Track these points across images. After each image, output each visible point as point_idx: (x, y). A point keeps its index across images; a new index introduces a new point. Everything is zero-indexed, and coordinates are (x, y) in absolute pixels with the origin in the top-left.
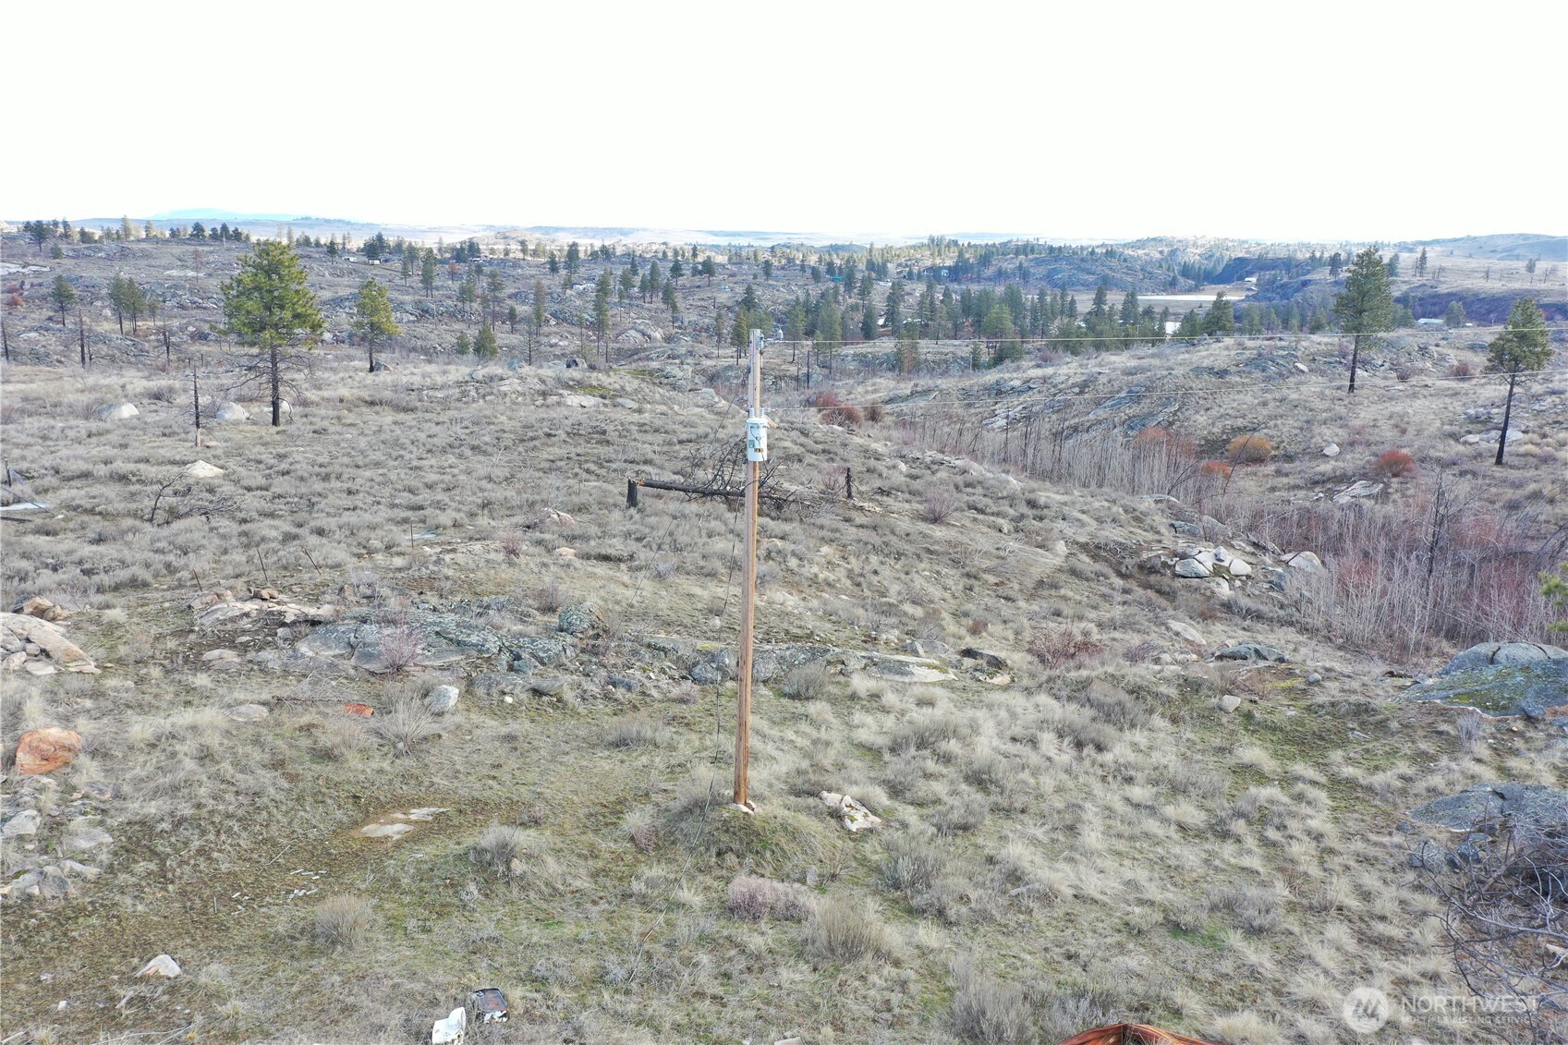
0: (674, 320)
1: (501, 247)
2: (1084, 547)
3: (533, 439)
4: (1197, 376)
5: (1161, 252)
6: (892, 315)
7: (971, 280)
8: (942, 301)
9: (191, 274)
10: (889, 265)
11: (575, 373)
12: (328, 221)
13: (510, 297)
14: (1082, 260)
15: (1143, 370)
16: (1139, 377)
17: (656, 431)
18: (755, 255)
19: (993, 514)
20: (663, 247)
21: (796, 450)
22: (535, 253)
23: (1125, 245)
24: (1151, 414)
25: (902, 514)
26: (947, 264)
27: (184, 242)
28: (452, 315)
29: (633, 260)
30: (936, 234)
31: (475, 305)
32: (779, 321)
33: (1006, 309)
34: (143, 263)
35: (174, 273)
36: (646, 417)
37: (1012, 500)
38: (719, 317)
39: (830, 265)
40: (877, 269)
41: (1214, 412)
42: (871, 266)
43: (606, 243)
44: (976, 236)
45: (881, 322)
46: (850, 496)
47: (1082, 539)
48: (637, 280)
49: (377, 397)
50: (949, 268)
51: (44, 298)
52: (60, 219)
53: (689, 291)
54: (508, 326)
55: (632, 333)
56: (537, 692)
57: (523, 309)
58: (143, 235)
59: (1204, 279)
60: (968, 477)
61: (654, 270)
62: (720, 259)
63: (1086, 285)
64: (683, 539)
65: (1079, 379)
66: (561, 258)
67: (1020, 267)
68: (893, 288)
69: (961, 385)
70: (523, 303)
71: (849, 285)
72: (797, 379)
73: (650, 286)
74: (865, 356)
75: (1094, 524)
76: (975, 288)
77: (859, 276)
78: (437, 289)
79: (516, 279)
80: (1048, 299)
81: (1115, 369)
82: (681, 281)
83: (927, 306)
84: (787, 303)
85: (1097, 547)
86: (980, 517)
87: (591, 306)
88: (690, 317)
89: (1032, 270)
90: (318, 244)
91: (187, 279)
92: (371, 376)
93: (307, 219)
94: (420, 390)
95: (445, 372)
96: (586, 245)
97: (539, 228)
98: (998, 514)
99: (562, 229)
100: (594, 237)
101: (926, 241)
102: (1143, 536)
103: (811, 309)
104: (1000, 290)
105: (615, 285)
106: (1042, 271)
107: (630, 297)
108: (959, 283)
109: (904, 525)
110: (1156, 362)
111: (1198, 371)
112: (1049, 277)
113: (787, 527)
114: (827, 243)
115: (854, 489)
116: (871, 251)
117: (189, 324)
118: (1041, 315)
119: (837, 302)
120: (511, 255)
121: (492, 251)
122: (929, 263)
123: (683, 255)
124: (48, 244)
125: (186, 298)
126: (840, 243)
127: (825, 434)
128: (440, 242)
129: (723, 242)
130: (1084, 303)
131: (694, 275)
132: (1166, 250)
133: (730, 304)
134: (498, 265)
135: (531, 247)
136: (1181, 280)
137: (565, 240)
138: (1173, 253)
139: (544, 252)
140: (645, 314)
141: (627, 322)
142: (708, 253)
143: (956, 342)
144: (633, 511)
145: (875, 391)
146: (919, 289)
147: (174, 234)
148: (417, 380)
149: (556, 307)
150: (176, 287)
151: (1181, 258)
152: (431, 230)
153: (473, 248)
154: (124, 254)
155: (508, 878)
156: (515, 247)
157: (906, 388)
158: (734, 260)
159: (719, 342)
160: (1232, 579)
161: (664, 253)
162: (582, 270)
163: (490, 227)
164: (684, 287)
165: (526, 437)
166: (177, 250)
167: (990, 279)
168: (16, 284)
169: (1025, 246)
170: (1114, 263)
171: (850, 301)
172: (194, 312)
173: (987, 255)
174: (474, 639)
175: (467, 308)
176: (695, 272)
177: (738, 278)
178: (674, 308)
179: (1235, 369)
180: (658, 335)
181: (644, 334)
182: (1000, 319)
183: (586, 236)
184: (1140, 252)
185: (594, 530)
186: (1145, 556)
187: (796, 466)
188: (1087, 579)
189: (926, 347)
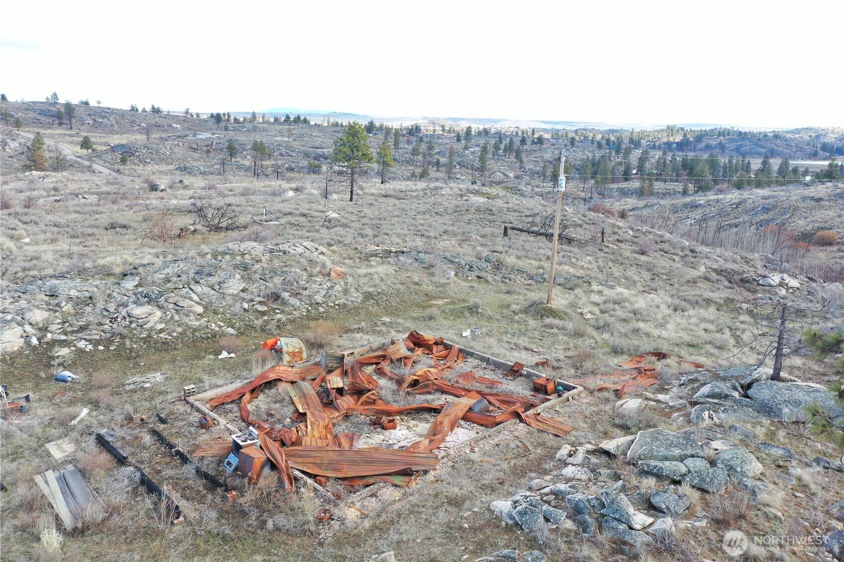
0: (521, 167)
1: (431, 128)
2: (715, 270)
3: (460, 211)
4: (803, 201)
5: (810, 136)
6: (640, 168)
7: (690, 150)
8: (671, 161)
9: (286, 139)
10: (642, 141)
11: (475, 187)
12: (345, 114)
13: (437, 154)
14: (759, 140)
15: (773, 197)
16: (771, 200)
17: (515, 211)
18: (566, 134)
19: (672, 254)
20: (516, 129)
21: (580, 222)
22: (449, 132)
23: (787, 132)
24: (773, 219)
25: (627, 250)
26: (676, 141)
27: (281, 124)
28: (408, 162)
29: (500, 136)
30: (671, 123)
31: (419, 157)
32: (577, 169)
33: (707, 166)
34: (264, 134)
35: (278, 138)
36: (510, 205)
37: (683, 249)
38: (545, 166)
39: (608, 140)
40: (635, 143)
41: (809, 219)
42: (631, 141)
43: (486, 127)
44: (696, 125)
45: (634, 172)
46: (603, 241)
47: (715, 267)
48: (502, 146)
49: (388, 193)
50: (677, 143)
51: (221, 149)
52: (226, 112)
53: (529, 153)
54: (435, 169)
55: (498, 173)
56: (479, 277)
57: (443, 160)
58: (261, 121)
59: (836, 153)
60: (663, 239)
61: (511, 142)
62: (547, 136)
63: (760, 154)
64: (527, 248)
65: (736, 201)
66: (463, 135)
67: (720, 143)
68: (642, 153)
69: (671, 203)
70: (443, 157)
71: (618, 151)
72: (585, 200)
73: (509, 149)
74: (623, 189)
75: (723, 262)
76: (691, 155)
77: (624, 146)
78: (401, 149)
79: (439, 145)
80: (734, 161)
81: (758, 196)
82: (525, 147)
83: (662, 165)
84: (582, 160)
85: (722, 271)
86: (665, 255)
87: (478, 159)
88: (529, 166)
89: (727, 145)
90: (342, 126)
91: (284, 142)
92: (382, 186)
93: (335, 113)
94: (406, 191)
95: (415, 185)
96: (476, 127)
97: (451, 119)
98: (674, 254)
99: (463, 119)
100: (479, 124)
101: (665, 128)
102: (746, 268)
103: (595, 164)
104: (705, 156)
105: (491, 149)
106: (733, 145)
107: (498, 156)
108: (683, 152)
109: (628, 254)
110: (783, 193)
111: (804, 198)
112: (737, 150)
113: (573, 249)
114: (608, 128)
115: (605, 239)
116: (632, 133)
117: (286, 163)
118: (729, 170)
119: (610, 160)
120: (437, 133)
121: (427, 130)
122: (665, 140)
123: (527, 134)
124: (223, 124)
125: (284, 151)
126: (615, 128)
127: (594, 217)
128: (401, 126)
129: (549, 127)
130: (756, 164)
131: (532, 144)
132: (813, 135)
133: (551, 160)
134: (430, 137)
135: (447, 128)
136: (821, 152)
137: (464, 125)
138: (818, 136)
139: (454, 131)
140: (505, 164)
141: (496, 168)
142: (540, 133)
143: (676, 184)
144: (506, 238)
145: (626, 205)
146: (658, 154)
147: (276, 120)
148: (403, 188)
149: (460, 159)
150: (279, 145)
151: (822, 140)
152: (395, 119)
153: (417, 129)
154: (255, 129)
155: (477, 313)
156: (438, 128)
157: (642, 203)
158: (555, 137)
159: (544, 179)
160: (788, 289)
161: (517, 132)
162: (473, 140)
163: (426, 118)
164: (527, 150)
165: (457, 210)
166: (278, 127)
167: (701, 150)
168: (210, 142)
169: (724, 132)
170: (778, 142)
171: (618, 160)
172: (287, 158)
173: (700, 136)
174: (457, 260)
175: (415, 159)
176: (533, 143)
177: (556, 146)
178: (521, 161)
179: (828, 198)
180: (511, 175)
181: (504, 175)
182: (702, 172)
183: (475, 123)
184: (797, 136)
185: (490, 243)
186: (745, 276)
187: (579, 229)
188: (712, 282)
189: (658, 186)
